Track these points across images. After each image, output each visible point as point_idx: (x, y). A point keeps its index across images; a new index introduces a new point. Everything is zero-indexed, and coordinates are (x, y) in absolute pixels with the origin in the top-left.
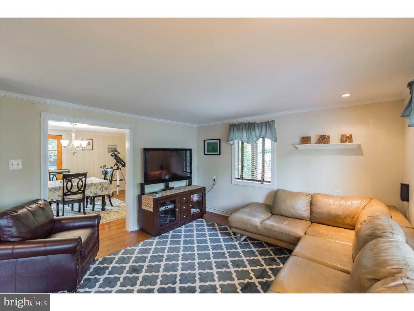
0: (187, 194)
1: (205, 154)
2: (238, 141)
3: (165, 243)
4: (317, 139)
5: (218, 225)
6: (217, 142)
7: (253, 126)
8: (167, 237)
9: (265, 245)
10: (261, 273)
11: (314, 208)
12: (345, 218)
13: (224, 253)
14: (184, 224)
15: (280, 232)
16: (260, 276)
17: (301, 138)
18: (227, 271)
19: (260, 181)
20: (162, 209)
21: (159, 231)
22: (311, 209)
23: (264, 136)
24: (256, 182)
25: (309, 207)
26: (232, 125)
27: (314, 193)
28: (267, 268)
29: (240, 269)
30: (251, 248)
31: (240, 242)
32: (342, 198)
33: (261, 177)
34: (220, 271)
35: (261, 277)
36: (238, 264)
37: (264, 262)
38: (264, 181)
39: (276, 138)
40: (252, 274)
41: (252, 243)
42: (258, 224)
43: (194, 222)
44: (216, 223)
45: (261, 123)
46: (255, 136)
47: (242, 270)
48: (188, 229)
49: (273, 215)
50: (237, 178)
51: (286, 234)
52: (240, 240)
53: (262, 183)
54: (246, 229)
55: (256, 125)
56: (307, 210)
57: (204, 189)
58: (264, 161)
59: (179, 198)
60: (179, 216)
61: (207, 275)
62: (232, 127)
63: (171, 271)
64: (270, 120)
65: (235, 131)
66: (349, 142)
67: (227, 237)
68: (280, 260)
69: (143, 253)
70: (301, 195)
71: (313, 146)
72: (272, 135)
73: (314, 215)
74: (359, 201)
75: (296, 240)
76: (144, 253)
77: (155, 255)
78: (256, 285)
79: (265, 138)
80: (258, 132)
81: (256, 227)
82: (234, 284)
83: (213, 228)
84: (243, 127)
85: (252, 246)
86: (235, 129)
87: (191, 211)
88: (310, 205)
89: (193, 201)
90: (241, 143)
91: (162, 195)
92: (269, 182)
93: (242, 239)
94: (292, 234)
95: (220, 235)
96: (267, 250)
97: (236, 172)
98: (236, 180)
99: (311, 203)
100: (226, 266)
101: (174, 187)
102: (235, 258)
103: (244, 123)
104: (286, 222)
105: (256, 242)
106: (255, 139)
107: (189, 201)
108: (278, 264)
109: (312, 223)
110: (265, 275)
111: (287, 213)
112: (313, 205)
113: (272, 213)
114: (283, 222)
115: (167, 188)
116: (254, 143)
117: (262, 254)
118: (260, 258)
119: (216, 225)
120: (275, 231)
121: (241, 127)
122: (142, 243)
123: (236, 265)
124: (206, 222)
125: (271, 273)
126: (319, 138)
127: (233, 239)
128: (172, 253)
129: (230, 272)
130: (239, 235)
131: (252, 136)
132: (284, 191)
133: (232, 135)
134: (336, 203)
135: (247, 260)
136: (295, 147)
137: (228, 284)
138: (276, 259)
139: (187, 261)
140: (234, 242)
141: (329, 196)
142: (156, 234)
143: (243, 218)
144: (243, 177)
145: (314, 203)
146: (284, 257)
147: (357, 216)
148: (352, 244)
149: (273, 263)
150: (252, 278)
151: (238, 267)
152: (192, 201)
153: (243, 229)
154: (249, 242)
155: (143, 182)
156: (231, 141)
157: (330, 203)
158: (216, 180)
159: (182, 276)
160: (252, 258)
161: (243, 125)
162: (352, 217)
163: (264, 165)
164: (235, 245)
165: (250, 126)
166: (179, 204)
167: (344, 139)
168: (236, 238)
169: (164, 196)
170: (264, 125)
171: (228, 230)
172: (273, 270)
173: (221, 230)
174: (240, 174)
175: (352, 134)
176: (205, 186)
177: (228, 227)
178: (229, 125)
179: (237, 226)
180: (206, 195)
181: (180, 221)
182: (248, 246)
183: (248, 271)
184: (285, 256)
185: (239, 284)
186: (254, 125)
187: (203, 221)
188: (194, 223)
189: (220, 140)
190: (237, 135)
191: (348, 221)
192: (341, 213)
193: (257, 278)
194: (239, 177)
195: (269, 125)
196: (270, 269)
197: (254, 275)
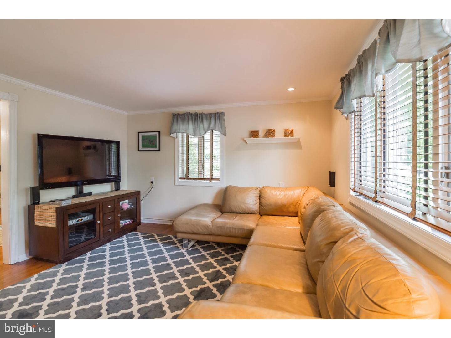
0: (114, 200)
1: (139, 151)
2: (183, 134)
3: (80, 269)
4: (264, 134)
5: (158, 236)
6: (156, 135)
7: (200, 116)
8: (82, 261)
9: (216, 246)
10: (214, 276)
11: (263, 201)
12: (290, 206)
13: (169, 264)
14: (109, 241)
15: (233, 228)
16: (214, 279)
17: (250, 132)
18: (175, 283)
19: (208, 179)
20: (73, 222)
21: (67, 254)
22: (260, 202)
23: (212, 128)
24: (203, 181)
25: (258, 201)
26: (176, 114)
27: (263, 186)
28: (221, 269)
29: (191, 277)
30: (201, 252)
31: (187, 248)
32: (286, 189)
33: (209, 175)
34: (165, 284)
35: (216, 279)
36: (187, 272)
37: (216, 263)
38: (212, 179)
39: (226, 131)
40: (205, 279)
41: (201, 248)
42: (209, 223)
43: (125, 236)
44: (154, 233)
45: (209, 114)
46: (202, 128)
47: (193, 278)
48: (116, 246)
49: (223, 213)
50: (181, 178)
51: (239, 229)
52: (188, 247)
53: (211, 182)
54: (195, 231)
55: (204, 116)
56: (256, 204)
57: (138, 193)
58: (213, 157)
59: (101, 205)
60: (102, 230)
61: (148, 294)
62: (175, 117)
63: (92, 302)
64: (220, 111)
65: (179, 122)
66: (291, 136)
67: (171, 246)
68: (233, 258)
69: (38, 290)
70: (250, 189)
71: (261, 139)
72: (221, 127)
73: (262, 208)
74: (300, 190)
75: (249, 234)
76: (42, 289)
77: (62, 288)
78: (211, 289)
79: (214, 131)
80: (206, 124)
81: (206, 227)
82: (186, 295)
83: (153, 240)
84: (189, 117)
85: (201, 250)
86: (179, 119)
87: (119, 223)
88: (259, 198)
89: (123, 209)
90: (186, 137)
91: (71, 203)
92: (218, 179)
93: (190, 245)
94: (245, 228)
95: (161, 245)
96: (219, 251)
97: (180, 170)
98: (180, 180)
99: (260, 196)
100: (172, 278)
101: (93, 193)
102: (183, 266)
103: (190, 113)
104: (238, 218)
105: (206, 245)
106: (202, 131)
107: (116, 209)
108: (232, 262)
109: (261, 216)
110: (219, 276)
111: (238, 209)
112: (262, 198)
113: (222, 212)
114: (235, 218)
115: (80, 194)
116: (201, 136)
117: (213, 256)
118: (212, 260)
119: (155, 236)
120: (227, 227)
121: (186, 117)
122: (36, 276)
123: (185, 274)
124: (141, 234)
125: (226, 273)
126: (267, 132)
127: (179, 247)
128: (92, 279)
129: (179, 283)
130: (186, 241)
131: (199, 129)
132: (234, 187)
133: (175, 127)
134: (281, 194)
135: (198, 266)
136: (245, 141)
137: (178, 297)
138: (229, 257)
139: (116, 284)
140: (180, 250)
141: (275, 188)
142: (61, 260)
143: (191, 220)
144: (188, 176)
145: (263, 196)
146: (236, 254)
147: (298, 203)
148: (299, 228)
149: (227, 262)
150: (205, 283)
151: (188, 275)
152: (121, 210)
153: (192, 232)
154: (198, 247)
155: (37, 185)
156: (174, 133)
157: (276, 194)
158: (154, 183)
159: (111, 304)
160: (203, 262)
161: (189, 115)
162: (295, 205)
163: (212, 161)
164: (182, 253)
165: (197, 117)
166: (101, 214)
167: (287, 134)
168: (182, 245)
169: (76, 204)
170: (213, 116)
171: (172, 239)
172: (227, 270)
173: (161, 240)
174: (185, 172)
175: (293, 129)
176: (139, 190)
177: (171, 236)
178: (172, 114)
179: (184, 230)
180: (141, 202)
181: (103, 237)
182: (197, 251)
183: (200, 277)
184: (238, 253)
185: (191, 293)
186: (202, 115)
187: (137, 233)
188: (125, 238)
189: (159, 132)
190: (181, 127)
191: (292, 209)
192: (285, 203)
193: (211, 281)
194: (183, 176)
195: (218, 117)
196: (224, 269)
197: (207, 279)
